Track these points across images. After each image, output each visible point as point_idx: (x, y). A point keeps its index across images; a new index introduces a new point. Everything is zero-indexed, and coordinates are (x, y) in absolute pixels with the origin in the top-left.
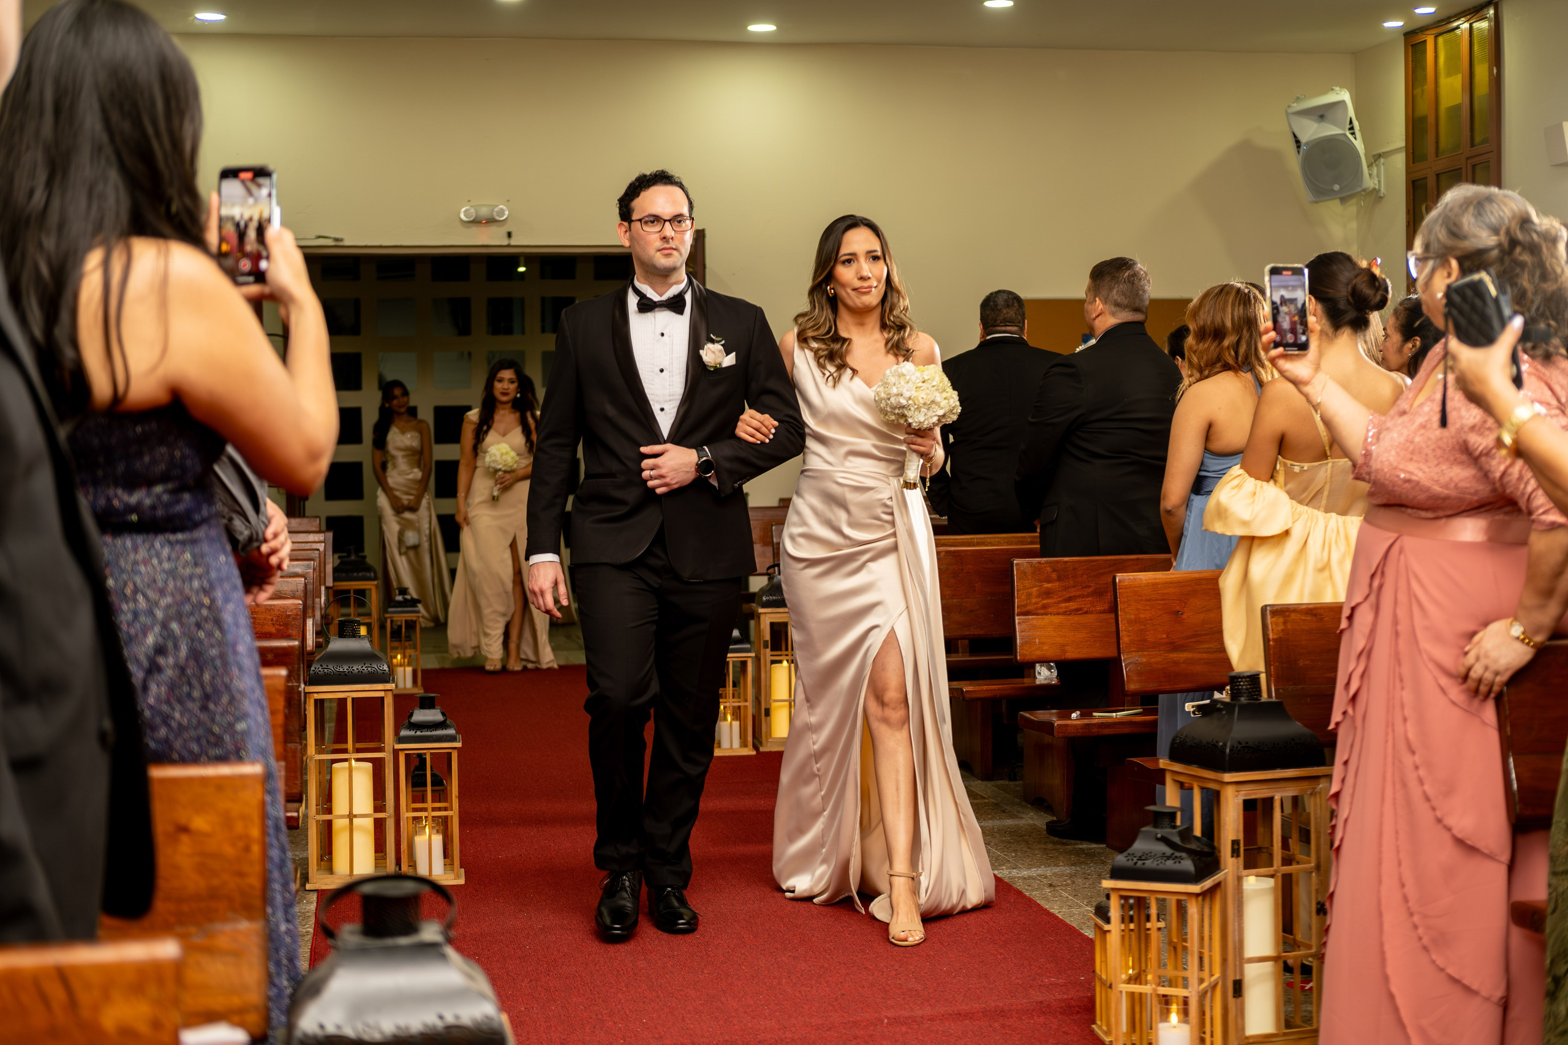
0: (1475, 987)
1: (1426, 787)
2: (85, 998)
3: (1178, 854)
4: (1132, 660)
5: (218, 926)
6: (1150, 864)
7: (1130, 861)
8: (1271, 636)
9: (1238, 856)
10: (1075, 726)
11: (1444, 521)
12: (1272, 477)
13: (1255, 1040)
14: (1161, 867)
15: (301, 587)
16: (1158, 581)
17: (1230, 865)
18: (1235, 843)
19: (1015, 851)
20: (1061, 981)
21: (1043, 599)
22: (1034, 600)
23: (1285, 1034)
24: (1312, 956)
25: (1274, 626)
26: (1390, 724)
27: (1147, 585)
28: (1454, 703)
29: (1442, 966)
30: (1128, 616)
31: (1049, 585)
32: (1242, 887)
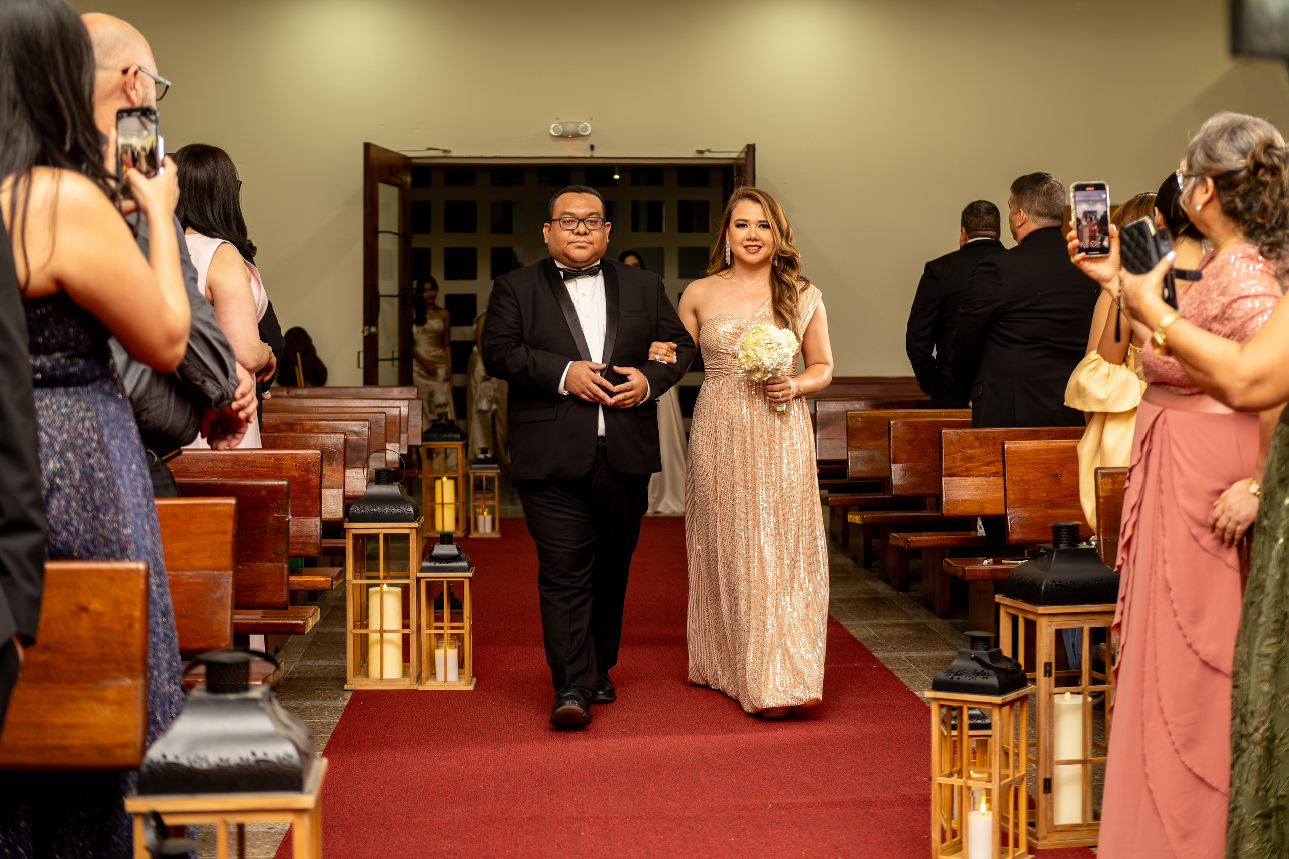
0: (1215, 784)
1: (1179, 618)
3: (987, 671)
4: (1015, 515)
6: (963, 678)
7: (948, 676)
8: (1101, 494)
9: (1050, 675)
10: (980, 570)
11: (1198, 396)
12: (1124, 361)
13: (1063, 829)
14: (971, 681)
15: (342, 441)
16: (1039, 448)
17: (1043, 684)
18: (1048, 665)
21: (966, 463)
22: (959, 464)
23: (1089, 825)
25: (1104, 486)
26: (1152, 566)
27: (1032, 451)
28: (1205, 549)
29: (1190, 766)
30: (1013, 477)
31: (972, 451)
32: (1053, 701)
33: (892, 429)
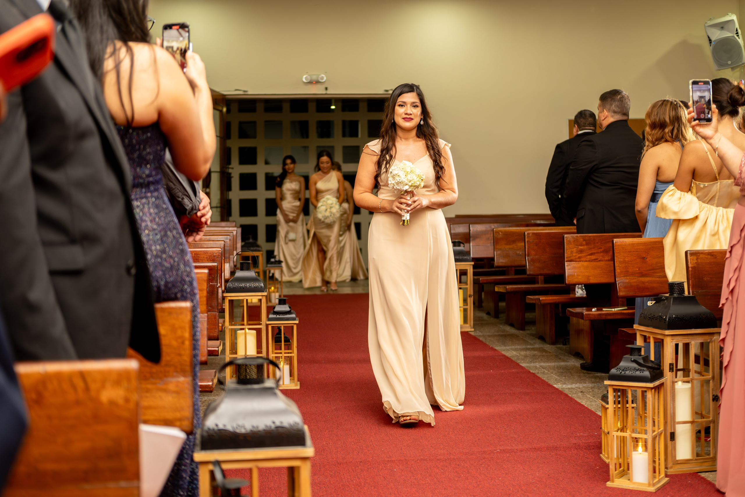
2: (93, 387)
3: (642, 368)
4: (621, 281)
5: (169, 379)
6: (628, 373)
7: (618, 371)
8: (690, 266)
9: (673, 371)
10: (594, 315)
12: (690, 190)
13: (682, 462)
14: (634, 374)
16: (634, 242)
17: (668, 375)
18: (671, 365)
19: (565, 376)
20: (585, 435)
21: (579, 254)
22: (574, 255)
23: (696, 460)
24: (710, 422)
25: (691, 261)
27: (629, 244)
30: (620, 260)
31: (582, 247)
32: (675, 386)
33: (526, 237)
